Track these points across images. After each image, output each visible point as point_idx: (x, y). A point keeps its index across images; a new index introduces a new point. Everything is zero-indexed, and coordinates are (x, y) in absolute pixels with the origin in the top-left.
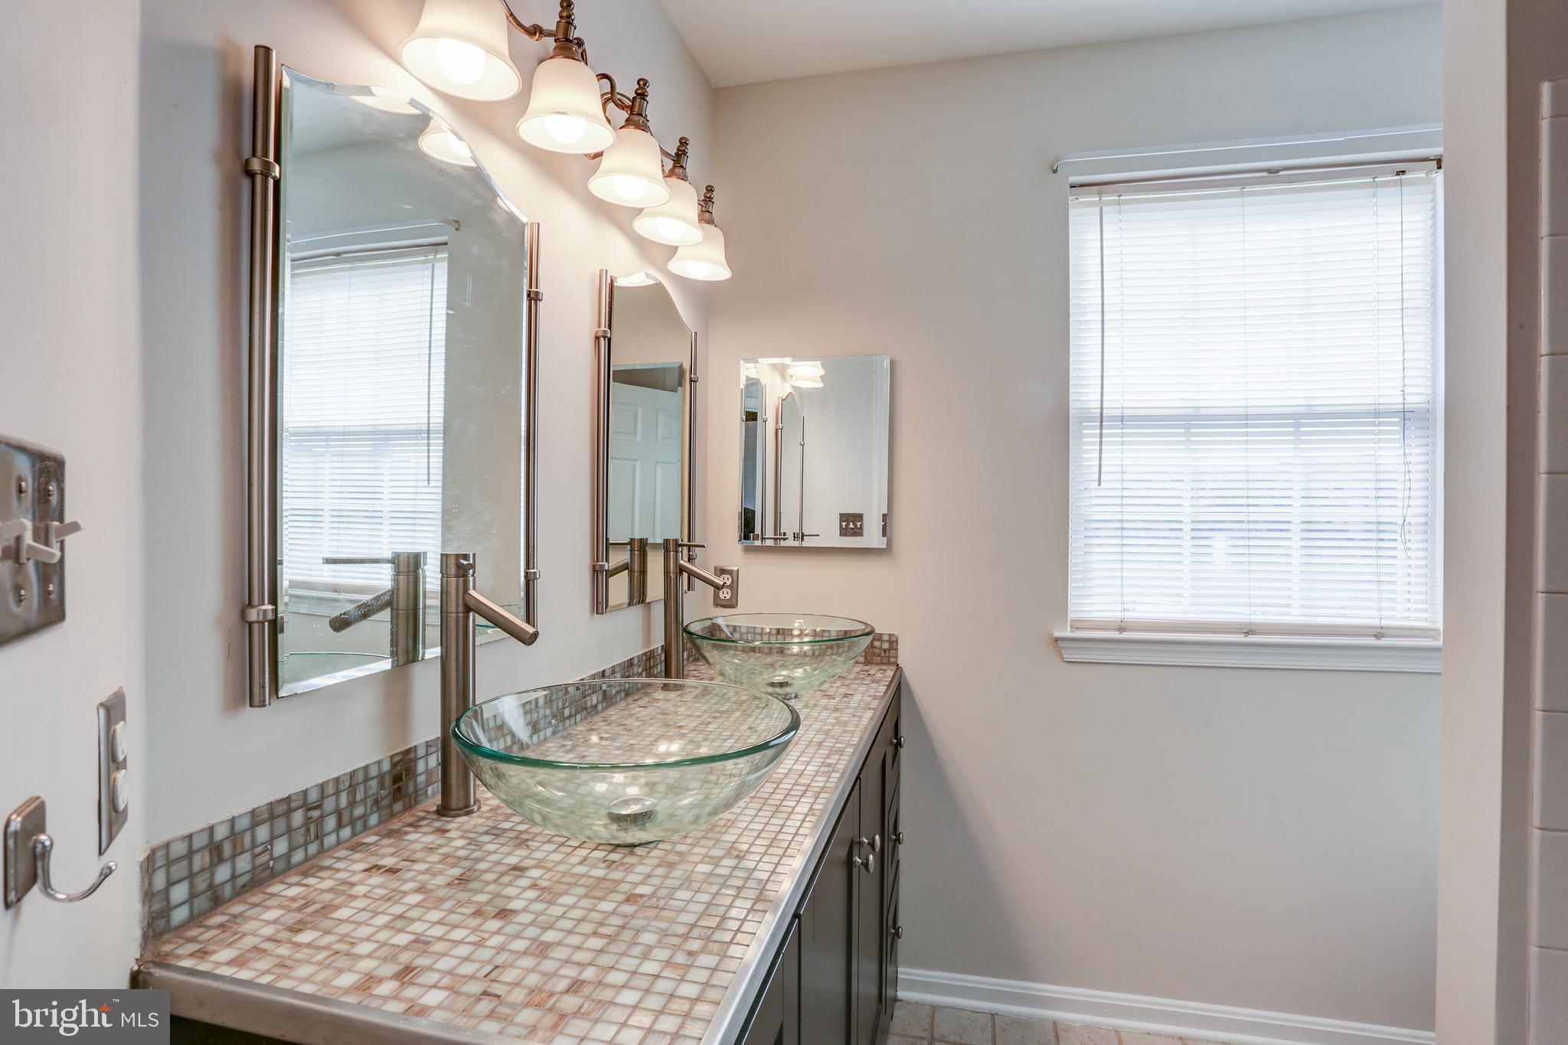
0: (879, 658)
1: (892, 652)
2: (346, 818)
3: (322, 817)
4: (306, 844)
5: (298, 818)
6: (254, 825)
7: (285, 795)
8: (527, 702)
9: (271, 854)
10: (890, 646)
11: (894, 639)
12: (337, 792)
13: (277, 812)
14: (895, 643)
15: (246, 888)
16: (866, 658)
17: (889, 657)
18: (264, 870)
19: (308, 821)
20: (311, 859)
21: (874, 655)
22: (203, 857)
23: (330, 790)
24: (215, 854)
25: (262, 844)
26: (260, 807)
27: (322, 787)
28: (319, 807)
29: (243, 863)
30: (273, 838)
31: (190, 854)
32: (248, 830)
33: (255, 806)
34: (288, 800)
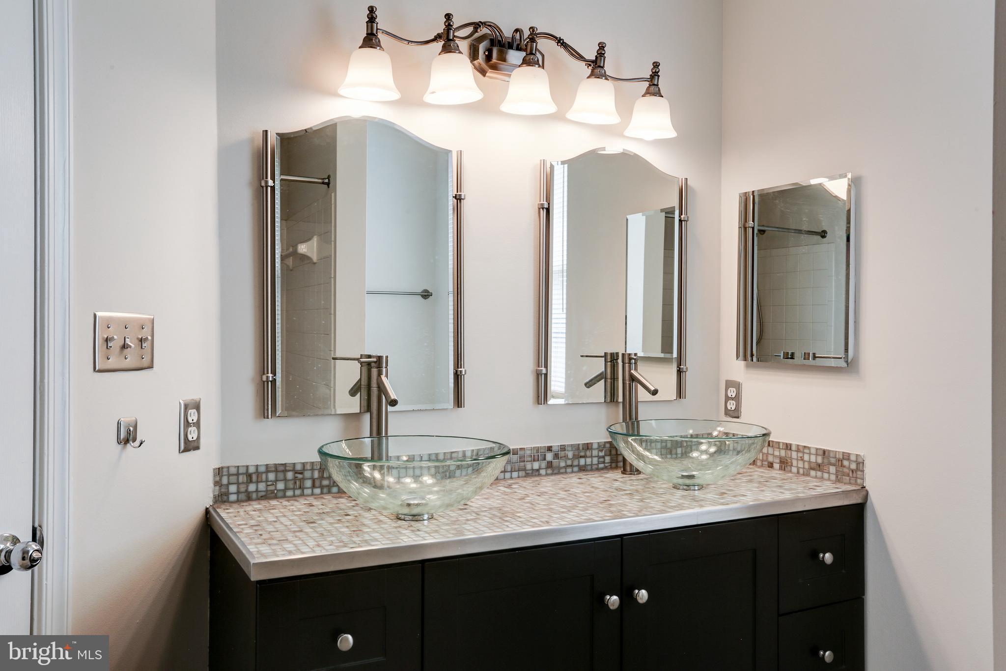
0: (848, 478)
1: (859, 473)
2: (317, 483)
3: (303, 479)
4: (294, 489)
5: (290, 475)
6: (268, 471)
7: (283, 462)
8: (456, 452)
9: (276, 487)
10: (857, 467)
11: (860, 460)
12: (312, 470)
13: (280, 469)
14: (861, 465)
15: (263, 498)
16: (837, 477)
17: (856, 478)
18: (272, 493)
19: (295, 478)
20: (296, 497)
21: (844, 474)
22: (243, 477)
23: (308, 467)
24: (249, 478)
25: (271, 481)
26: (271, 464)
27: (304, 464)
28: (301, 473)
29: (262, 487)
30: (276, 480)
31: (238, 474)
32: (265, 472)
33: (268, 463)
34: (285, 465)
